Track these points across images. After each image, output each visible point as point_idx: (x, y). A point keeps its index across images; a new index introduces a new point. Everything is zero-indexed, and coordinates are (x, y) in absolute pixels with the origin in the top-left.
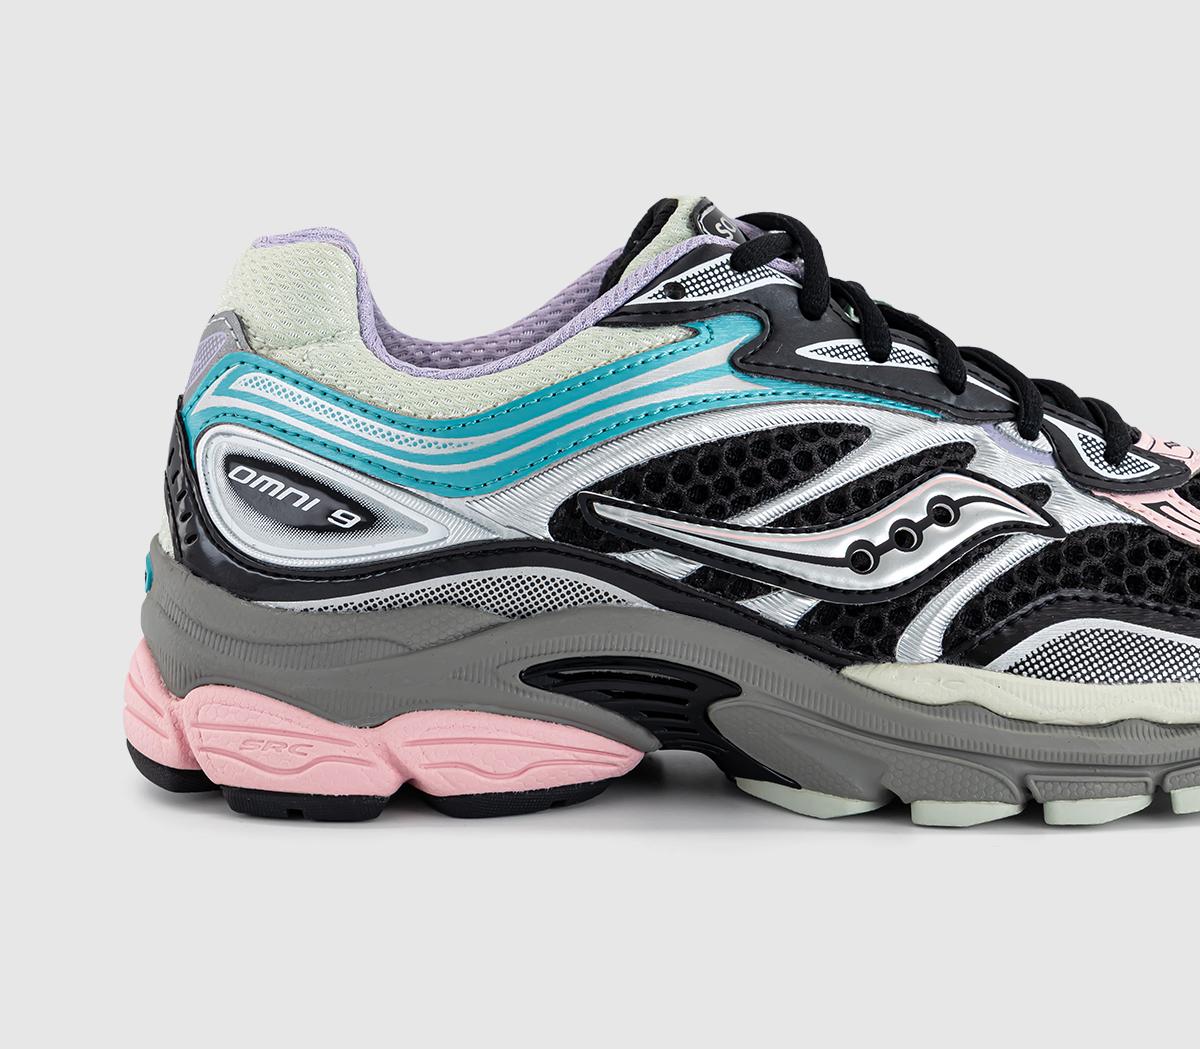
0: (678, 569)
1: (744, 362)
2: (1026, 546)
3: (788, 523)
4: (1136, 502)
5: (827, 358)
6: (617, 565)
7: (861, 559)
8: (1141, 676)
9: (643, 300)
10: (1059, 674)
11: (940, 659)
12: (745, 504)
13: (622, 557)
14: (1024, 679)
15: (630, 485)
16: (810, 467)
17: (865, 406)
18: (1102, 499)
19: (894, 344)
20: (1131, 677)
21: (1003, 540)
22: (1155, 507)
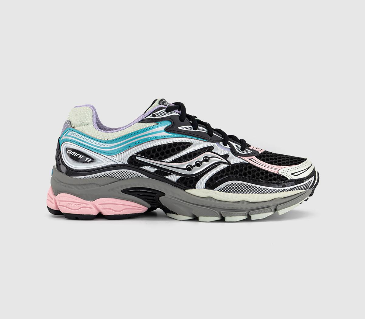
0: (153, 170)
1: (167, 130)
2: (223, 166)
3: (175, 161)
4: (246, 158)
5: (184, 129)
6: (141, 169)
7: (189, 168)
8: (245, 192)
9: (148, 117)
10: (228, 191)
11: (205, 188)
12: (166, 157)
13: (142, 167)
14: (221, 192)
15: (143, 153)
16: (179, 150)
17: (192, 139)
18: (239, 158)
19: (198, 127)
20: (243, 192)
21: (219, 165)
22: (250, 159)
